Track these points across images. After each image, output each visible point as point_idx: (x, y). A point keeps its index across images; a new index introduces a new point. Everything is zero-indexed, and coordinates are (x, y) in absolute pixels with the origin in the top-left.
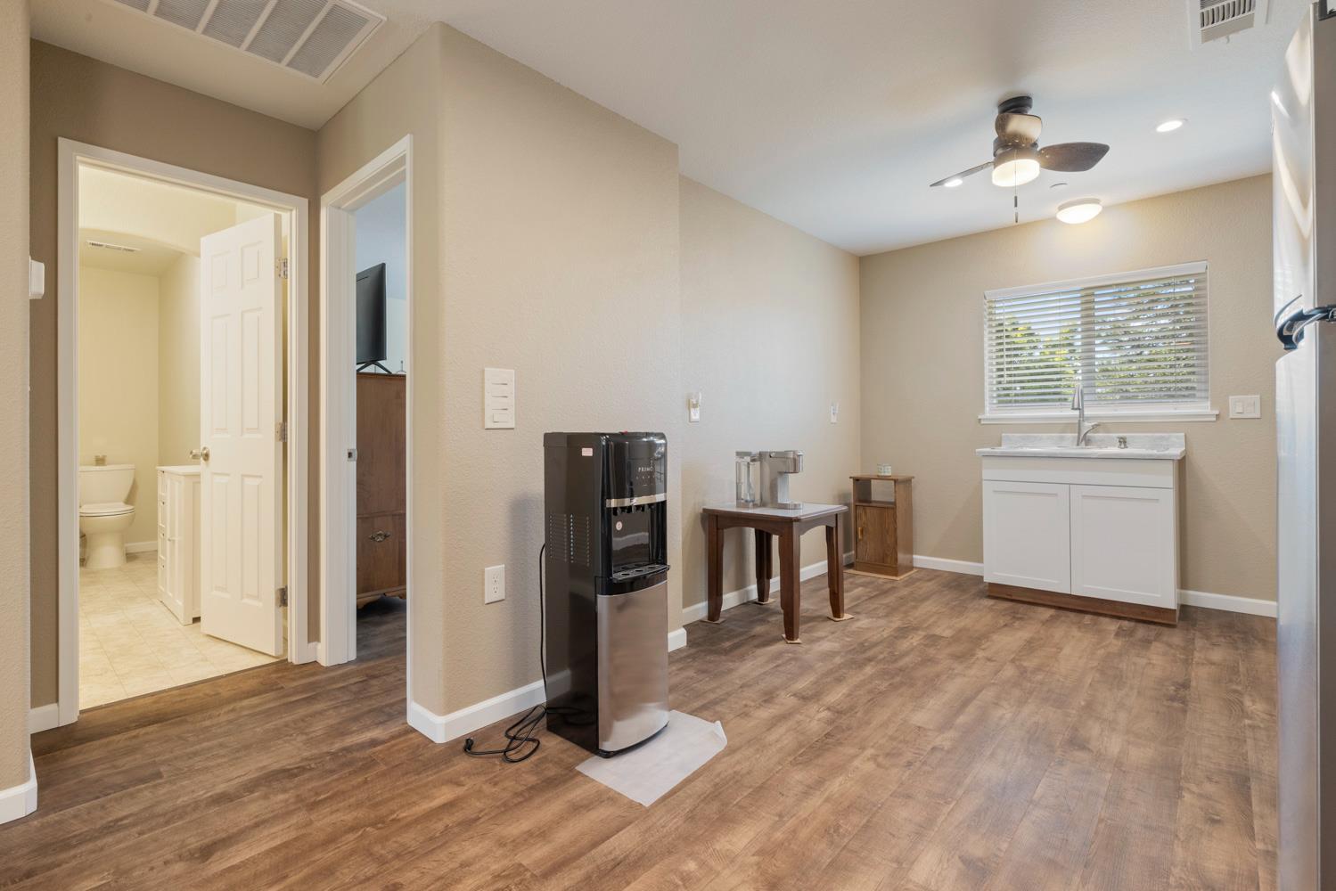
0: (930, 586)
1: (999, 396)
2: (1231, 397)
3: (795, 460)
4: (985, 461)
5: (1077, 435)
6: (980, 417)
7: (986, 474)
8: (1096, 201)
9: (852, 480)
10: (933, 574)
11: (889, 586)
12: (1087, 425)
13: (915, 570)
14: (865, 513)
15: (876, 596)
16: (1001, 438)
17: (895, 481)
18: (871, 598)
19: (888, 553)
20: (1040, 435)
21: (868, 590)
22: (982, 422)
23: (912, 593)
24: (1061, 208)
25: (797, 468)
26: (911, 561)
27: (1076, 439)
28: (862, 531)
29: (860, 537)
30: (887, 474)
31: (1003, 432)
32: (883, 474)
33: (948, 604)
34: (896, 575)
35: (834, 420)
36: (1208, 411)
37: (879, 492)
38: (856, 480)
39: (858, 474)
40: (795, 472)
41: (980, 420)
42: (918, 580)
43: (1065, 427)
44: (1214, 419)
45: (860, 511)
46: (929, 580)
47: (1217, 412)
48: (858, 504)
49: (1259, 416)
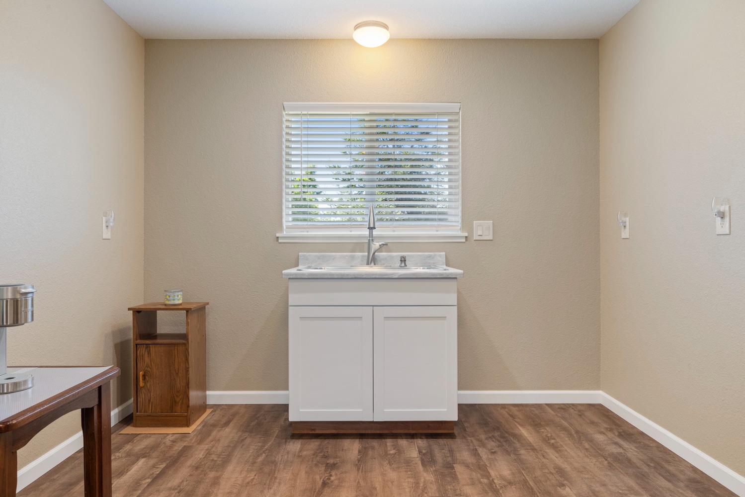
0: (228, 434)
1: (294, 213)
2: (474, 222)
3: (16, 302)
4: (292, 285)
5: (367, 254)
6: (278, 235)
7: (293, 299)
8: (386, 27)
9: (131, 312)
10: (229, 412)
11: (178, 447)
12: (376, 245)
13: (208, 411)
14: (149, 353)
15: (163, 473)
16: (298, 259)
17: (188, 311)
18: (156, 479)
19: (178, 400)
20: (333, 254)
21: (152, 462)
22: (280, 241)
23: (209, 453)
24: (357, 27)
25: (22, 317)
26: (205, 397)
27: (366, 258)
28: (144, 376)
29: (141, 384)
30: (177, 302)
31: (300, 252)
32: (172, 302)
33: (254, 463)
34: (188, 425)
35: (107, 234)
36: (460, 233)
37: (166, 324)
38: (137, 312)
39: (139, 303)
40: (16, 322)
41: (278, 238)
42: (214, 426)
43: (356, 246)
44: (464, 240)
45: (142, 351)
46: (227, 424)
47: (466, 234)
48: (139, 341)
49: (492, 239)
